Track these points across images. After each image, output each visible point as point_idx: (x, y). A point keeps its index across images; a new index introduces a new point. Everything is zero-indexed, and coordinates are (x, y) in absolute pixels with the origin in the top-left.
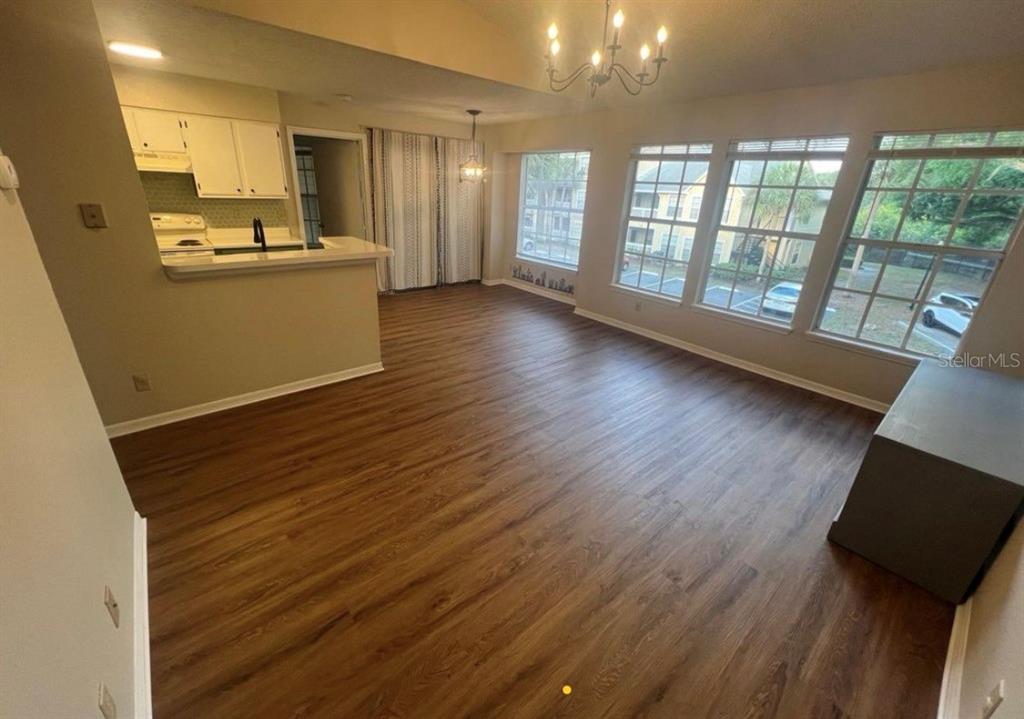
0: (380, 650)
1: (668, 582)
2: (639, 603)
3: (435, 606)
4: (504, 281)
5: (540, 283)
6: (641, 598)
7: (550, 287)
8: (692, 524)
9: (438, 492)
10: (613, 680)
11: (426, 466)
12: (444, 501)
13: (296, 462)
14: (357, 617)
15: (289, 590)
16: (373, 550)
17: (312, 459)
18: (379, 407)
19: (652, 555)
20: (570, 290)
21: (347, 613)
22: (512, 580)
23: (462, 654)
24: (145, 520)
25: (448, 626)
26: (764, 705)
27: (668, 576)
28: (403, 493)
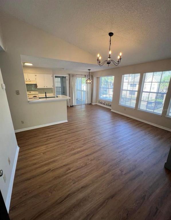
0: (55, 178)
1: (120, 172)
2: (112, 176)
3: (68, 170)
4: (97, 104)
5: (104, 104)
6: (113, 175)
7: (106, 105)
8: (129, 160)
9: (73, 147)
10: (102, 192)
11: (72, 142)
12: (74, 149)
13: (47, 139)
14: (52, 170)
15: (41, 164)
16: (58, 158)
17: (50, 139)
18: (65, 129)
19: (117, 166)
20: (110, 106)
21: (50, 170)
22: (85, 167)
23: (71, 181)
24: (19, 148)
25: (69, 175)
26: (138, 204)
27: (120, 171)
28: (66, 147)
